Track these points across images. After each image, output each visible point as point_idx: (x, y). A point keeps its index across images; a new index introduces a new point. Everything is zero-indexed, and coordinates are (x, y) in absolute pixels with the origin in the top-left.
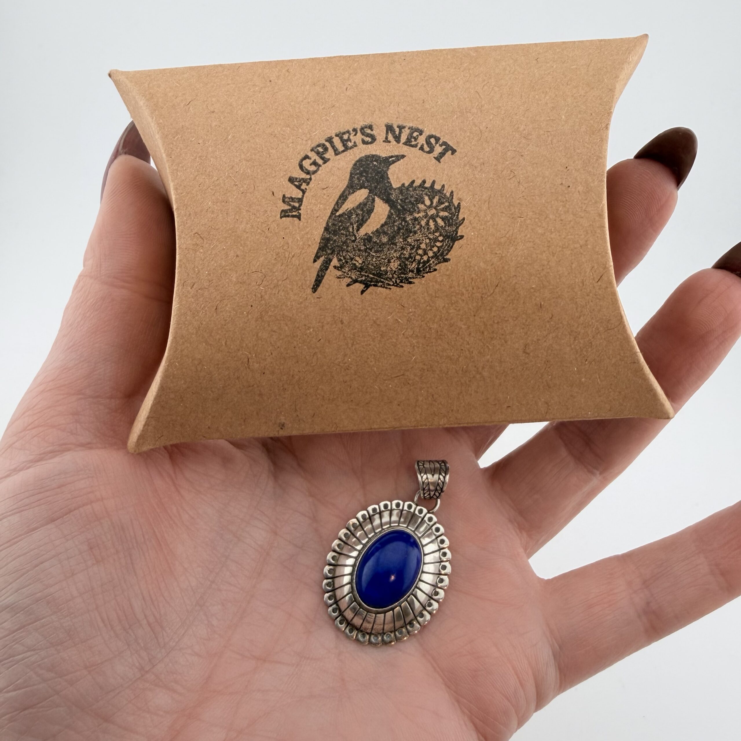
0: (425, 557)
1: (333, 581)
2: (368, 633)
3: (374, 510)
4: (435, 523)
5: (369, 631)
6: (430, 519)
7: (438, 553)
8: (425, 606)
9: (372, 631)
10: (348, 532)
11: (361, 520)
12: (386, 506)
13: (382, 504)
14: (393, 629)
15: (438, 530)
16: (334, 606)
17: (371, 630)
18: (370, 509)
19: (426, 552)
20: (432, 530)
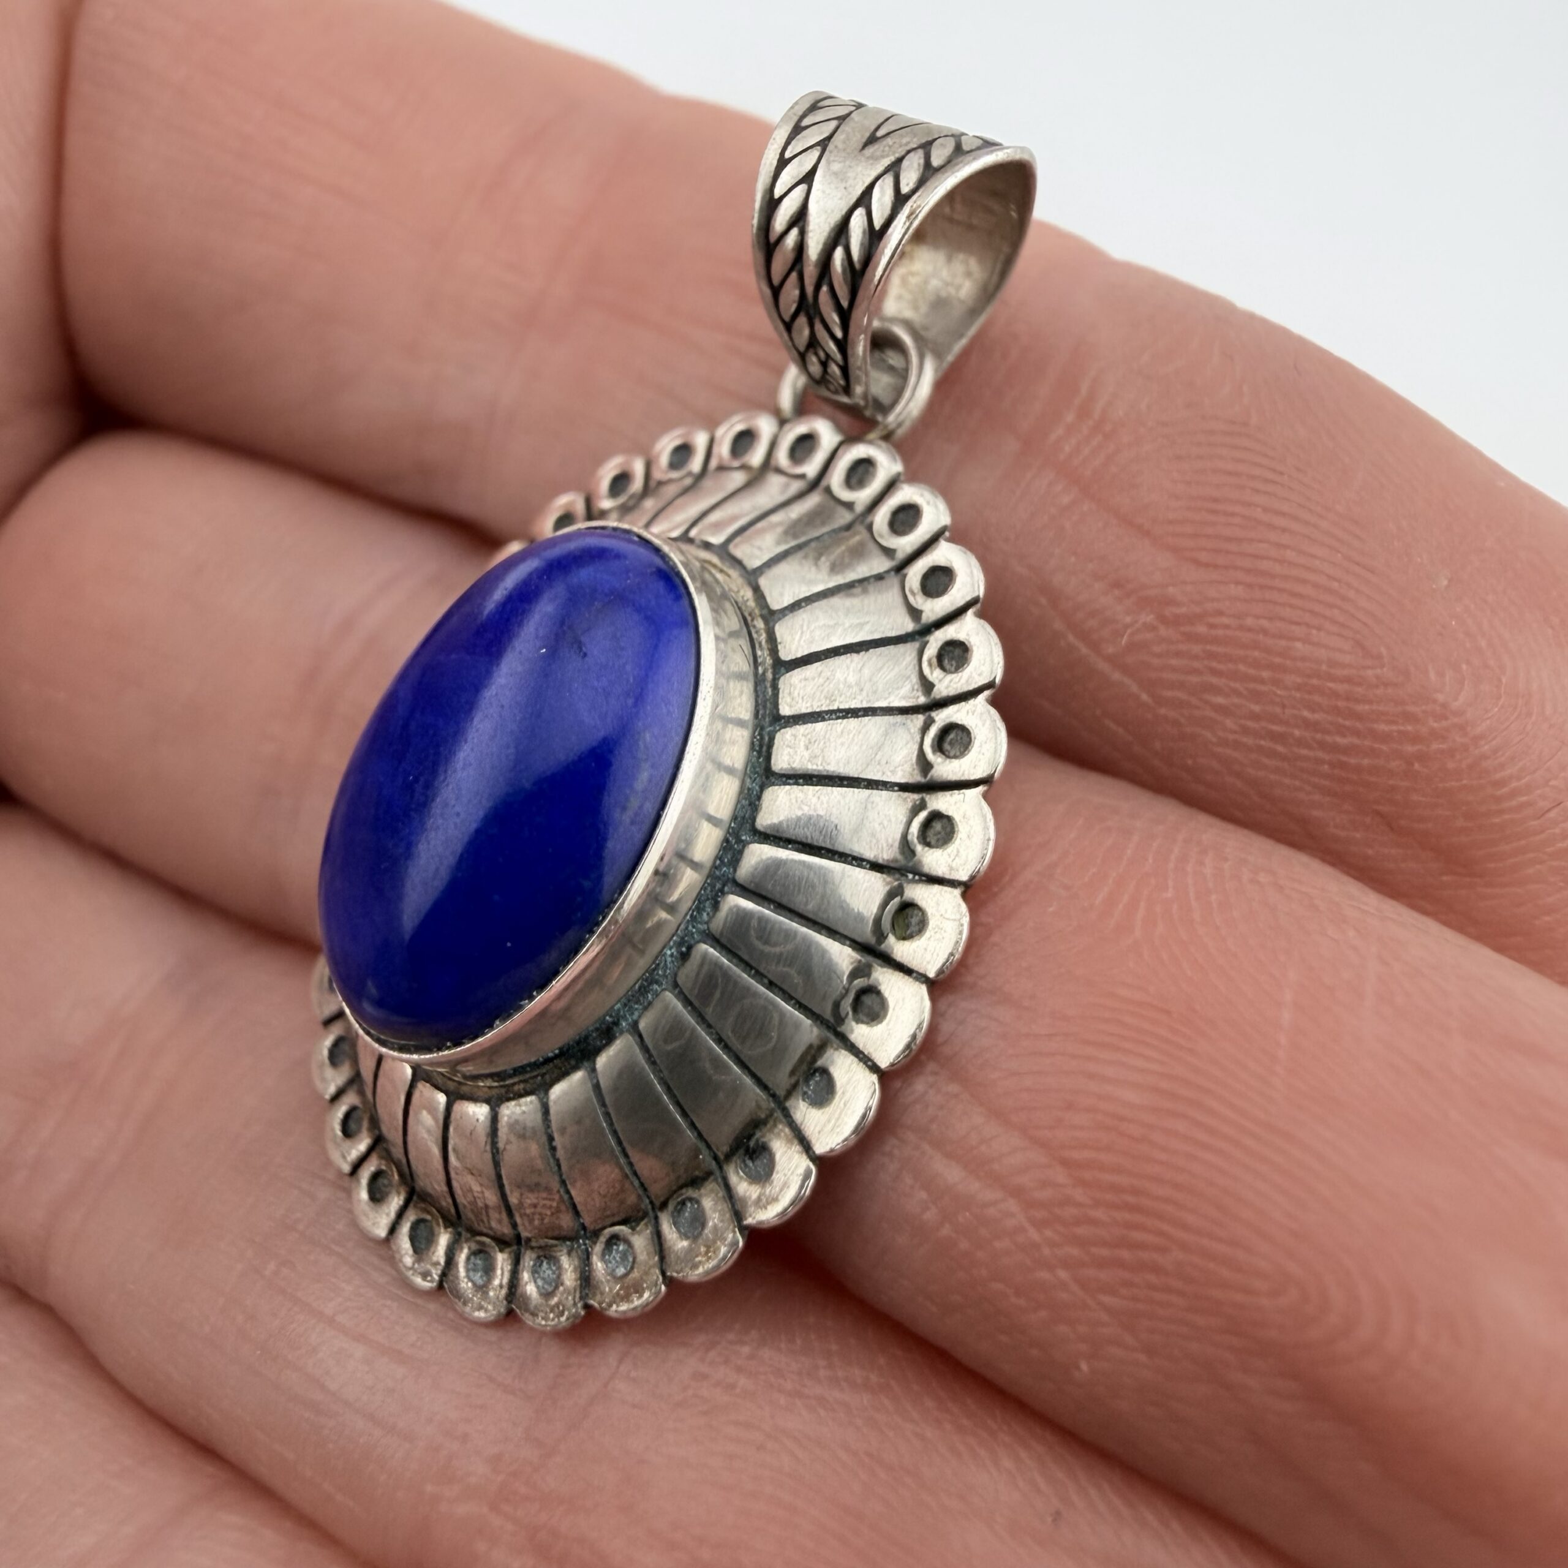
0: (786, 678)
6: (865, 471)
7: (904, 650)
8: (841, 1020)
15: (907, 517)
19: (794, 650)
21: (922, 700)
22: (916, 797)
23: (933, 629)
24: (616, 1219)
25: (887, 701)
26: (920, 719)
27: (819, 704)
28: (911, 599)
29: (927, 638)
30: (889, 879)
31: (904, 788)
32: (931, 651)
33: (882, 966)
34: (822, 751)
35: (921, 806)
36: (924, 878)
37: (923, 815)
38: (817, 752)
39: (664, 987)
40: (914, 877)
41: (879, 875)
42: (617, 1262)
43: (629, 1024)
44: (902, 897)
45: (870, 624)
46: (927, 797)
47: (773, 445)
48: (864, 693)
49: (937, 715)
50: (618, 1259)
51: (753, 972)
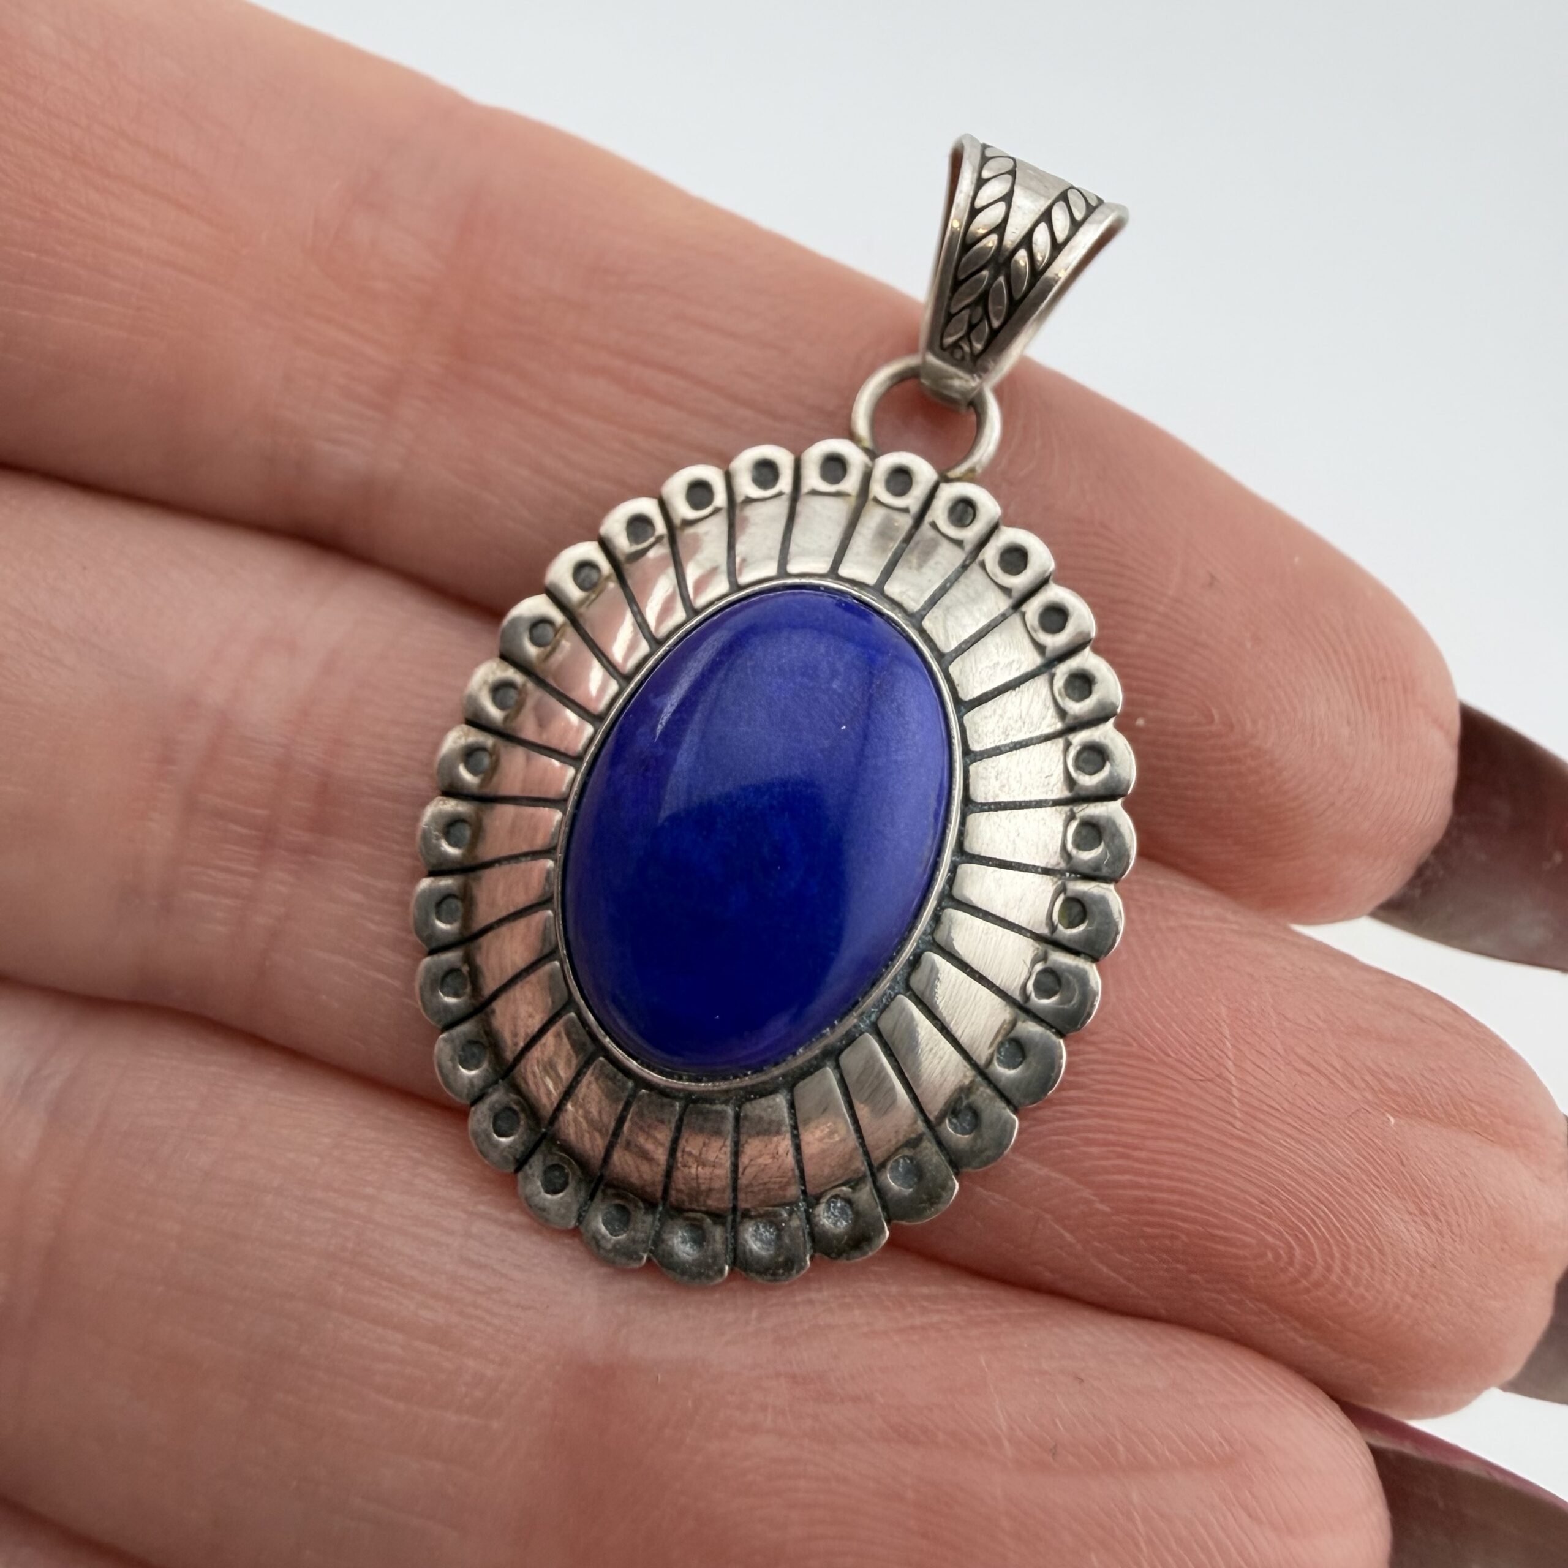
0: (967, 718)
1: (468, 959)
2: (717, 1217)
3: (638, 525)
4: (993, 530)
5: (720, 1201)
6: (964, 510)
7: (1041, 682)
8: (1027, 998)
9: (735, 1198)
10: (511, 674)
11: (574, 593)
12: (699, 492)
13: (676, 487)
14: (860, 1164)
15: (1016, 558)
16: (497, 1096)
17: (728, 1194)
18: (615, 525)
19: (969, 693)
20: (983, 565)
21: (1061, 726)
22: (1066, 809)
23: (1058, 662)
24: (839, 1182)
25: (1041, 730)
26: (1062, 742)
27: (999, 739)
28: (1034, 635)
29: (1054, 670)
30: (1055, 879)
31: (1057, 803)
32: (1059, 681)
33: (1055, 951)
34: (1008, 780)
35: (1072, 816)
36: (1078, 876)
37: (1075, 824)
38: (1005, 782)
39: (896, 991)
40: (1070, 875)
41: (1048, 877)
42: (836, 1216)
43: (867, 1025)
44: (1065, 894)
45: (1015, 662)
46: (1076, 809)
47: (867, 476)
48: (1026, 724)
49: (1074, 738)
50: (837, 1214)
51: (968, 970)
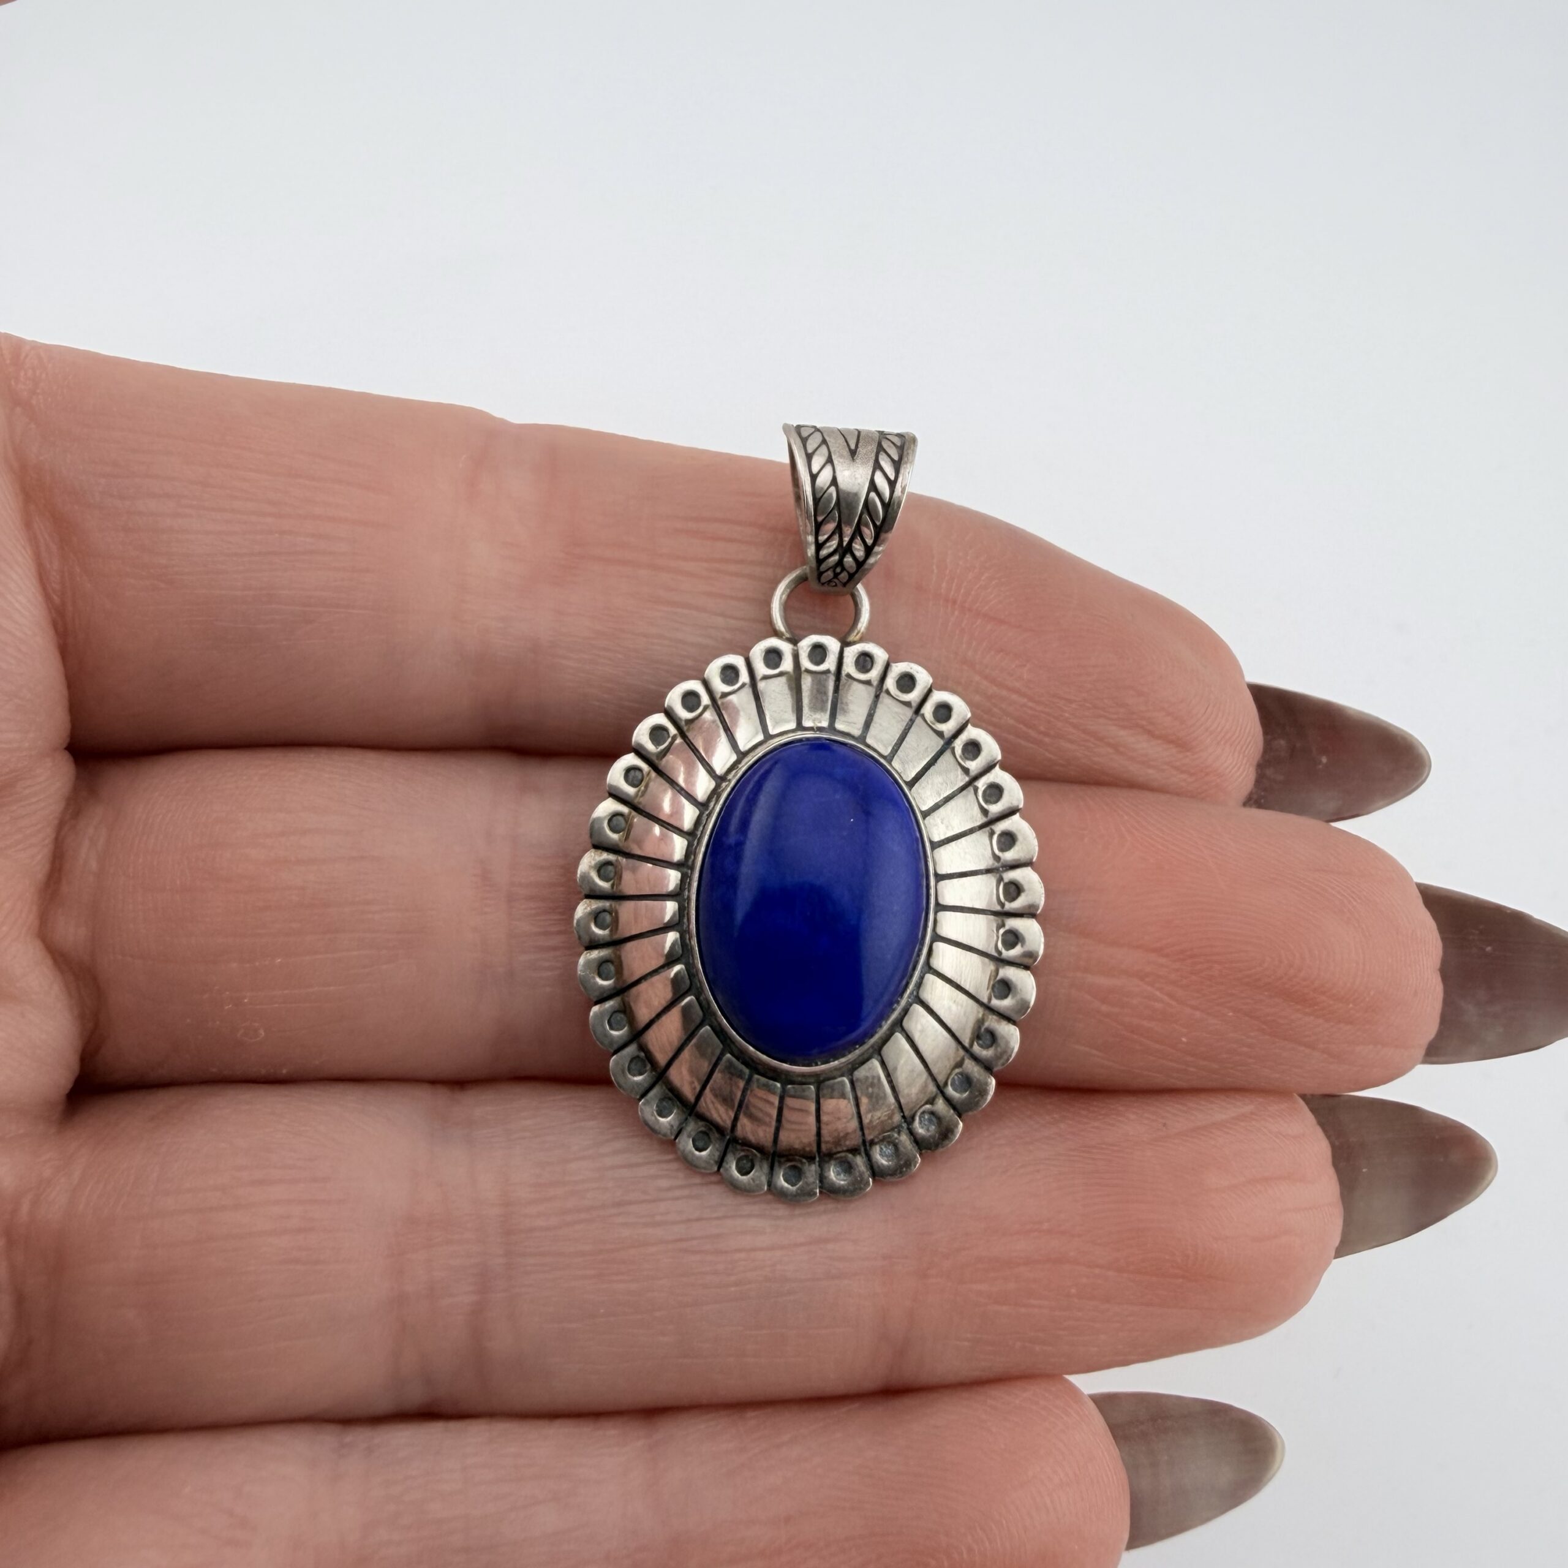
1: (642, 1048)
3: (657, 733)
4: (887, 667)
6: (865, 661)
7: (948, 755)
8: (1000, 953)
10: (606, 856)
11: (630, 790)
12: (690, 699)
13: (674, 700)
14: (932, 1088)
15: (907, 681)
17: (859, 1134)
18: (641, 738)
20: (888, 692)
21: (967, 779)
22: (987, 829)
23: (952, 740)
24: (922, 1103)
25: (958, 785)
26: (971, 789)
27: (936, 799)
28: (933, 726)
29: (953, 745)
30: (994, 875)
31: (981, 827)
32: (958, 751)
33: (1008, 919)
35: (992, 833)
36: (1008, 868)
37: (995, 837)
38: (947, 824)
39: (925, 974)
40: (1003, 869)
41: (990, 875)
42: (927, 1125)
43: (913, 1000)
44: (1003, 882)
45: (929, 748)
46: (993, 828)
47: (796, 657)
48: (948, 784)
49: (978, 784)
50: (927, 1123)
51: (962, 946)
